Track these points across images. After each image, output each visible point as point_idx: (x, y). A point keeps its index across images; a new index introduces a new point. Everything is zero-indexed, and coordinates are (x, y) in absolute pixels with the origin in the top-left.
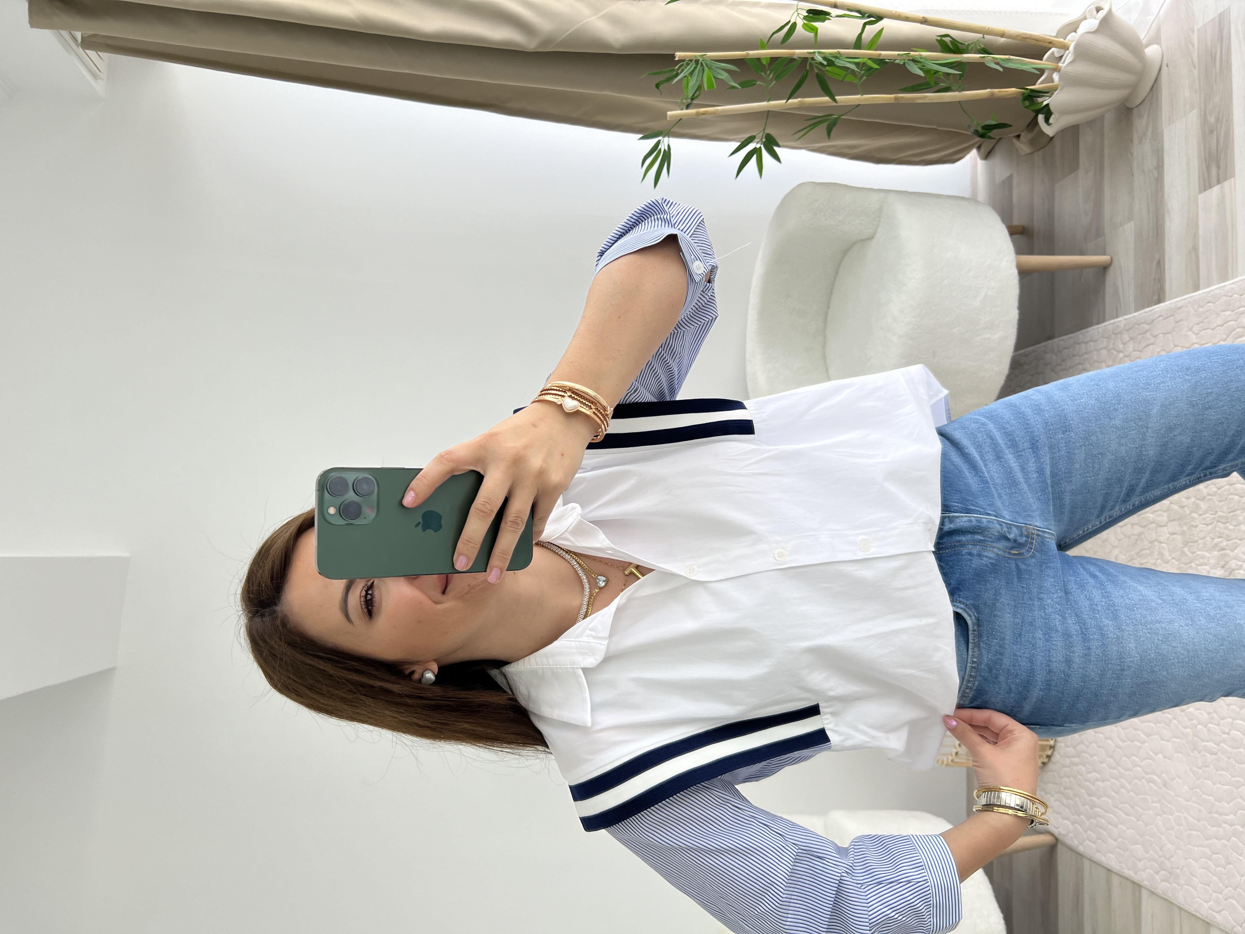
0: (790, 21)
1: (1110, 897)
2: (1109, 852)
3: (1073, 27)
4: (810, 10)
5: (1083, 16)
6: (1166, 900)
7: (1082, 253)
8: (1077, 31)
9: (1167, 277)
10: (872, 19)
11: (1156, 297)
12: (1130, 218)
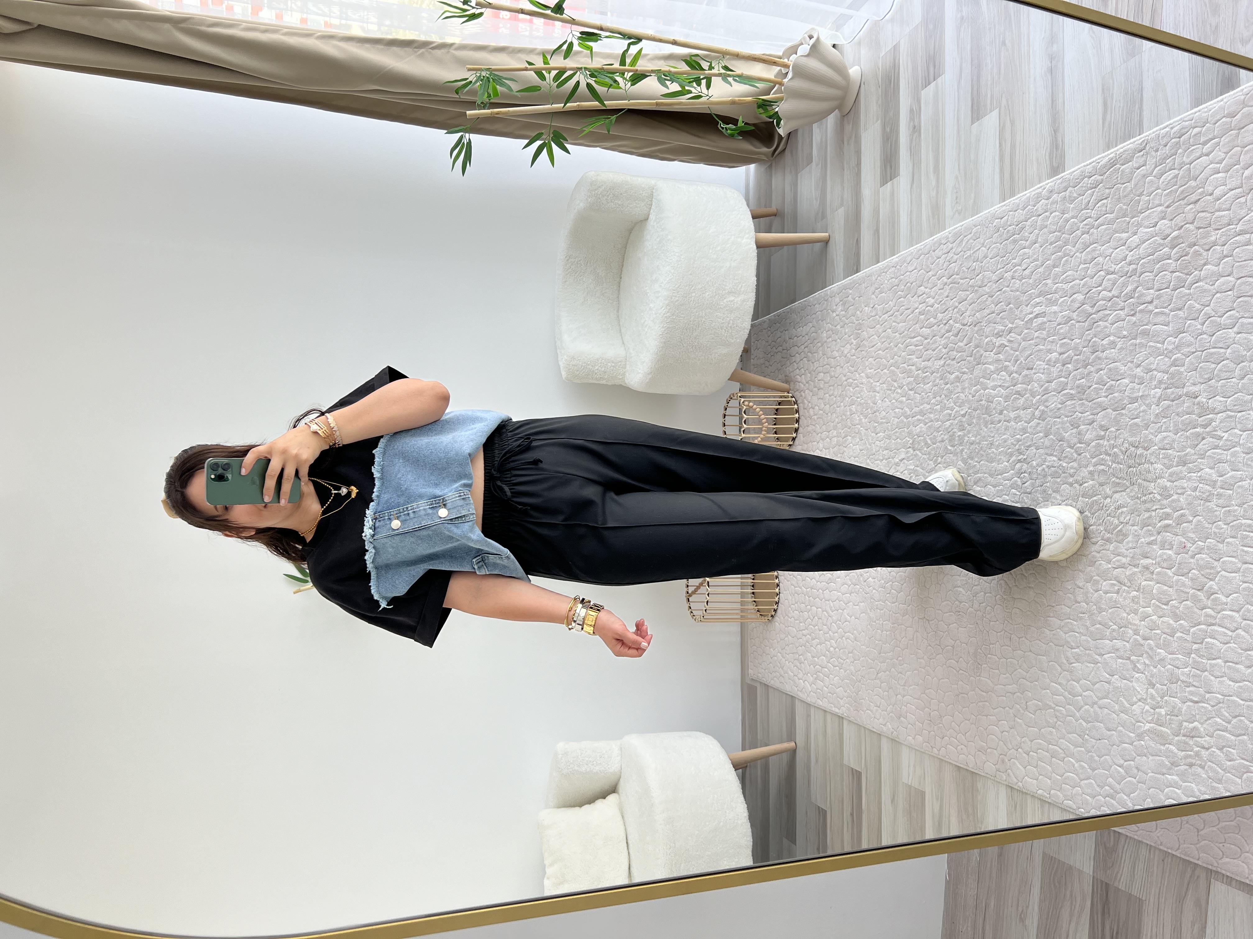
0: (566, 41)
1: (826, 731)
3: (794, 50)
4: (582, 32)
5: (801, 42)
6: (858, 724)
7: (812, 232)
8: (796, 54)
9: (862, 252)
10: (632, 40)
11: (855, 268)
12: (842, 204)
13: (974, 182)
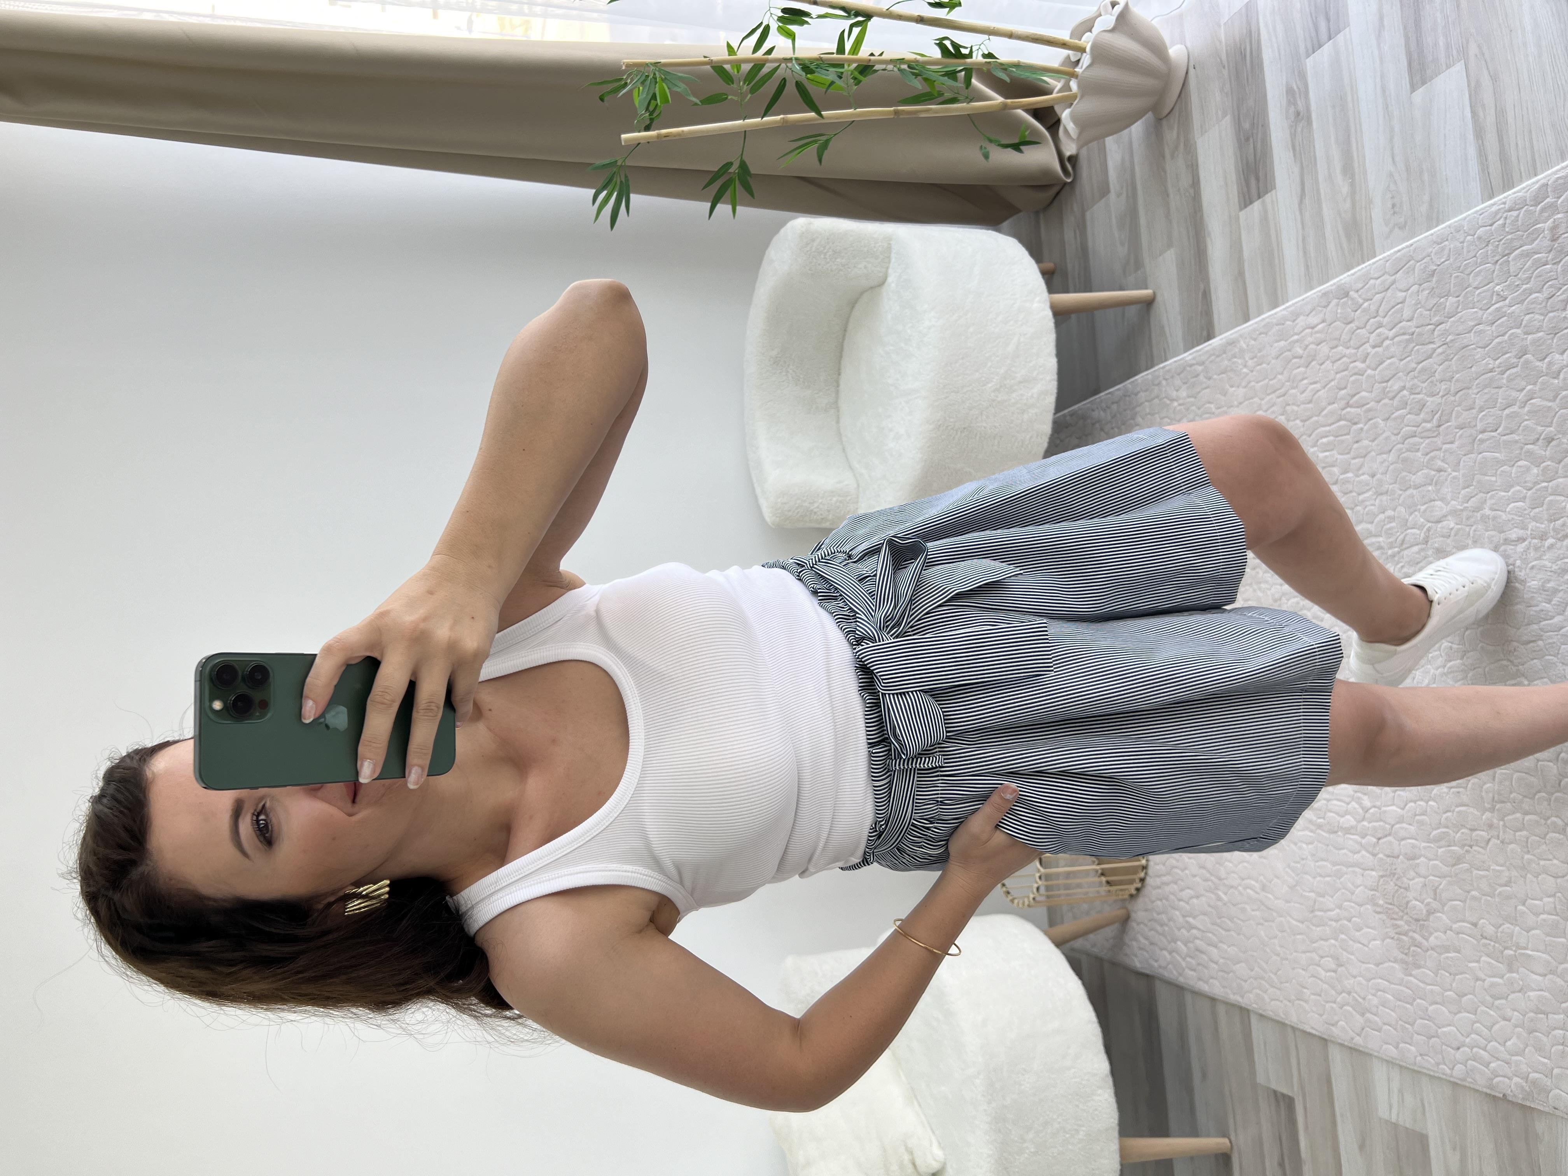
0: (762, 23)
1: (1216, 1029)
2: (1212, 978)
3: (1087, 26)
4: (784, 10)
5: (1097, 14)
7: (1121, 289)
8: (1093, 30)
9: (1215, 308)
10: (860, 18)
11: (1205, 333)
12: (1170, 245)
13: (1426, 177)
